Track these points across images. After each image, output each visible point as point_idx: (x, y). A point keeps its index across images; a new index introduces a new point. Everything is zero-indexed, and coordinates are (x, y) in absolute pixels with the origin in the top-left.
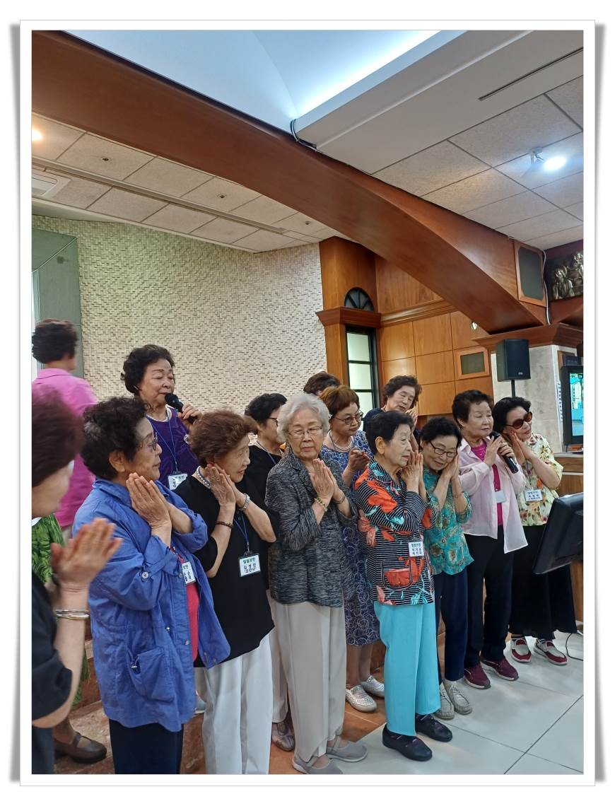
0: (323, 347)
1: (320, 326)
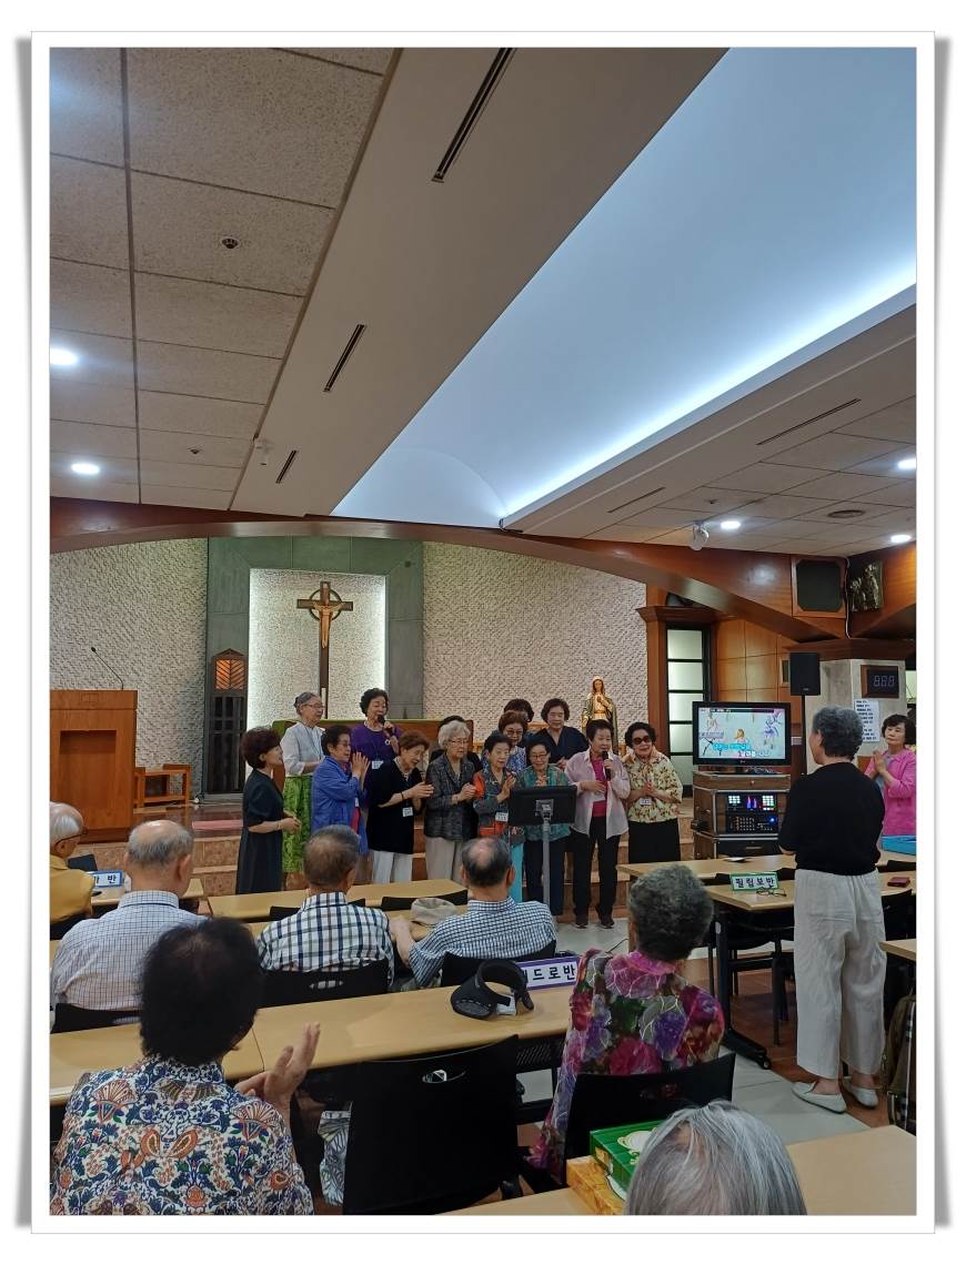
0: (644, 644)
1: (642, 622)
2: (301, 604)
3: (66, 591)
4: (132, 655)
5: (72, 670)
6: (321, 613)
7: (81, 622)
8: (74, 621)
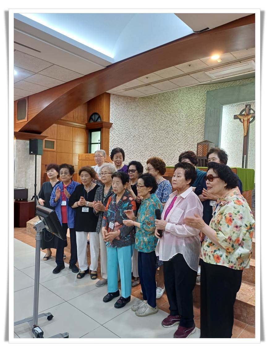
2: (236, 117)
3: (152, 125)
4: (178, 145)
5: (155, 151)
6: (243, 120)
7: (158, 135)
8: (155, 135)
